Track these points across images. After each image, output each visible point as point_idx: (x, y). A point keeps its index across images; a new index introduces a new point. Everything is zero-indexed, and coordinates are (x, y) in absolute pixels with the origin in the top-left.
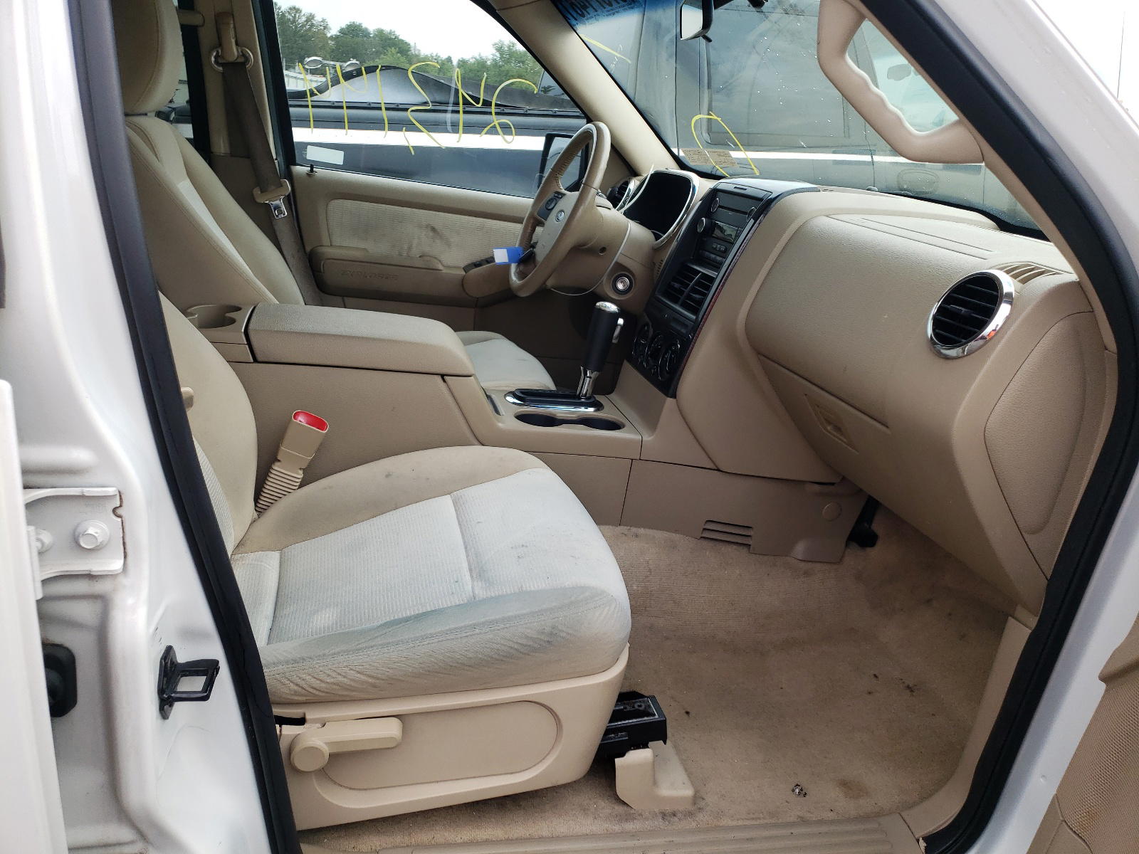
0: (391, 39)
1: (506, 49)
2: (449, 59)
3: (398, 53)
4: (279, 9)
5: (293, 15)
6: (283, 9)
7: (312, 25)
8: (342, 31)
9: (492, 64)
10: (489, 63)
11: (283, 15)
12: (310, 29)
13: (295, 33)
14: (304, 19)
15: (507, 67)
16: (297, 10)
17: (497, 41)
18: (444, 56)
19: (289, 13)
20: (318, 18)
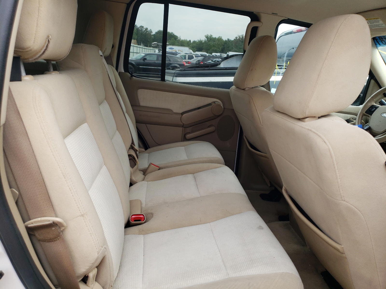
0: (171, 35)
1: (209, 37)
2: (190, 41)
3: (174, 39)
4: (137, 27)
5: (141, 28)
6: (138, 27)
7: (147, 31)
8: (156, 33)
9: (204, 42)
10: (203, 42)
11: (138, 28)
12: (146, 33)
13: (142, 34)
14: (144, 29)
15: (209, 43)
16: (143, 27)
17: (206, 35)
18: (188, 40)
19: (140, 28)
20: (149, 29)
